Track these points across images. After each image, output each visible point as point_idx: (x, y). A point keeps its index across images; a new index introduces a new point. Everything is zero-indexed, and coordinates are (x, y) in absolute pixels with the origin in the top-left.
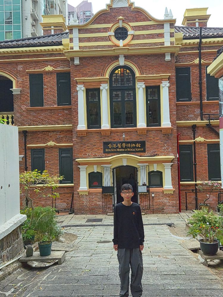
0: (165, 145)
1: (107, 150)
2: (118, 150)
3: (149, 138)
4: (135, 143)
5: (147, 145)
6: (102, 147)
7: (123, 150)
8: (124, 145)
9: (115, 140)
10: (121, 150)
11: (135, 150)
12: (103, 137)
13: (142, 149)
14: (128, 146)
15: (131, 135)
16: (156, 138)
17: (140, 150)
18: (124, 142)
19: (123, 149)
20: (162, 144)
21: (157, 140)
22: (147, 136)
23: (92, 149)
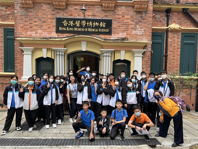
0: (137, 27)
1: (60, 29)
2: (76, 29)
3: (118, 16)
4: (99, 21)
5: (114, 25)
6: (55, 24)
7: (83, 30)
8: (84, 23)
9: (72, 15)
10: (79, 29)
11: (98, 30)
12: (56, 11)
13: (107, 30)
14: (89, 24)
15: (94, 10)
16: (126, 17)
17: (105, 31)
18: (84, 19)
19: (83, 28)
20: (133, 24)
21: (127, 19)
22: (114, 12)
23: (41, 26)
